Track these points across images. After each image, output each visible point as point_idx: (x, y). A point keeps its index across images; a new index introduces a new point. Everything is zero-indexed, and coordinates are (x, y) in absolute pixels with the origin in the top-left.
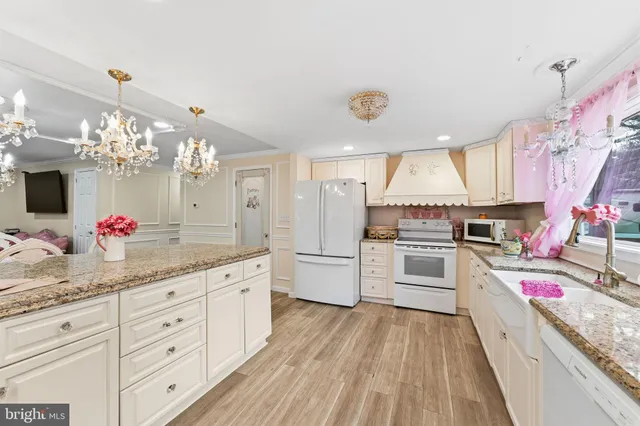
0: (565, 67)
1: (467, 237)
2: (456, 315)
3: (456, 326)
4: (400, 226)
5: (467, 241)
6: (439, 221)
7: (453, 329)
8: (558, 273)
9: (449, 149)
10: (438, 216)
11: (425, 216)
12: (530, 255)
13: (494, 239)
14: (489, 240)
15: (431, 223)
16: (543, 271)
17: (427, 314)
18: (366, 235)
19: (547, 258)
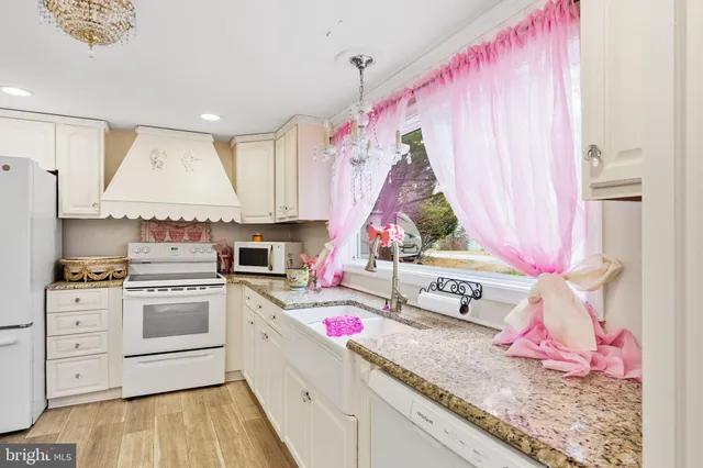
0: (363, 65)
1: (237, 267)
2: (227, 383)
3: (226, 400)
4: (131, 256)
5: (238, 273)
6: (197, 245)
7: (225, 407)
8: (349, 303)
9: (214, 136)
10: (195, 238)
11: (175, 238)
12: (319, 285)
13: (271, 269)
14: (265, 270)
15: (185, 249)
16: (336, 303)
17: (183, 395)
18: (60, 274)
19: (331, 287)
